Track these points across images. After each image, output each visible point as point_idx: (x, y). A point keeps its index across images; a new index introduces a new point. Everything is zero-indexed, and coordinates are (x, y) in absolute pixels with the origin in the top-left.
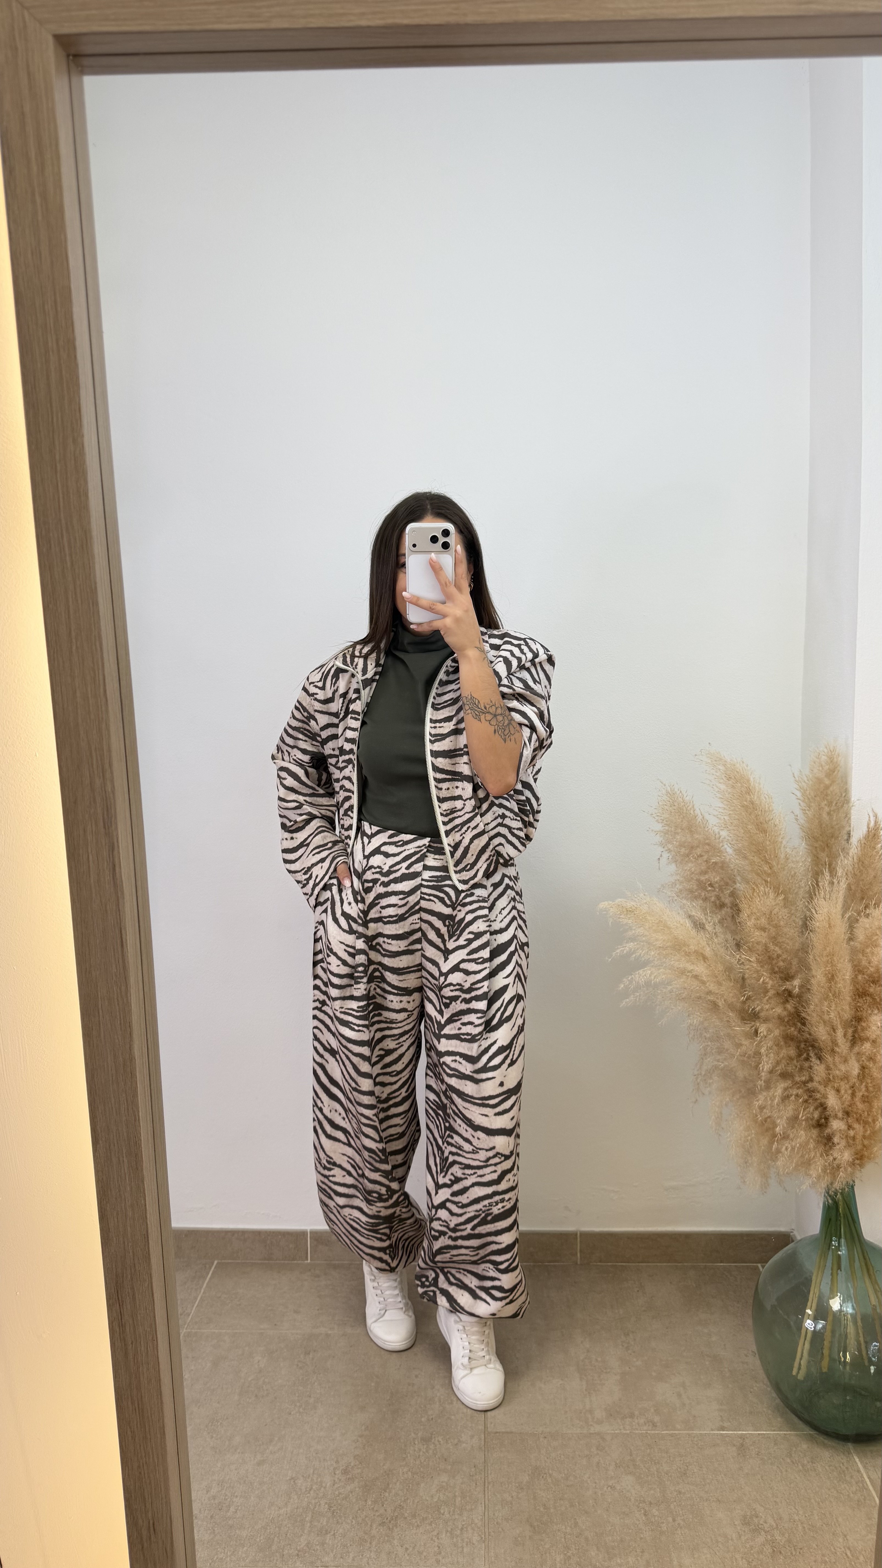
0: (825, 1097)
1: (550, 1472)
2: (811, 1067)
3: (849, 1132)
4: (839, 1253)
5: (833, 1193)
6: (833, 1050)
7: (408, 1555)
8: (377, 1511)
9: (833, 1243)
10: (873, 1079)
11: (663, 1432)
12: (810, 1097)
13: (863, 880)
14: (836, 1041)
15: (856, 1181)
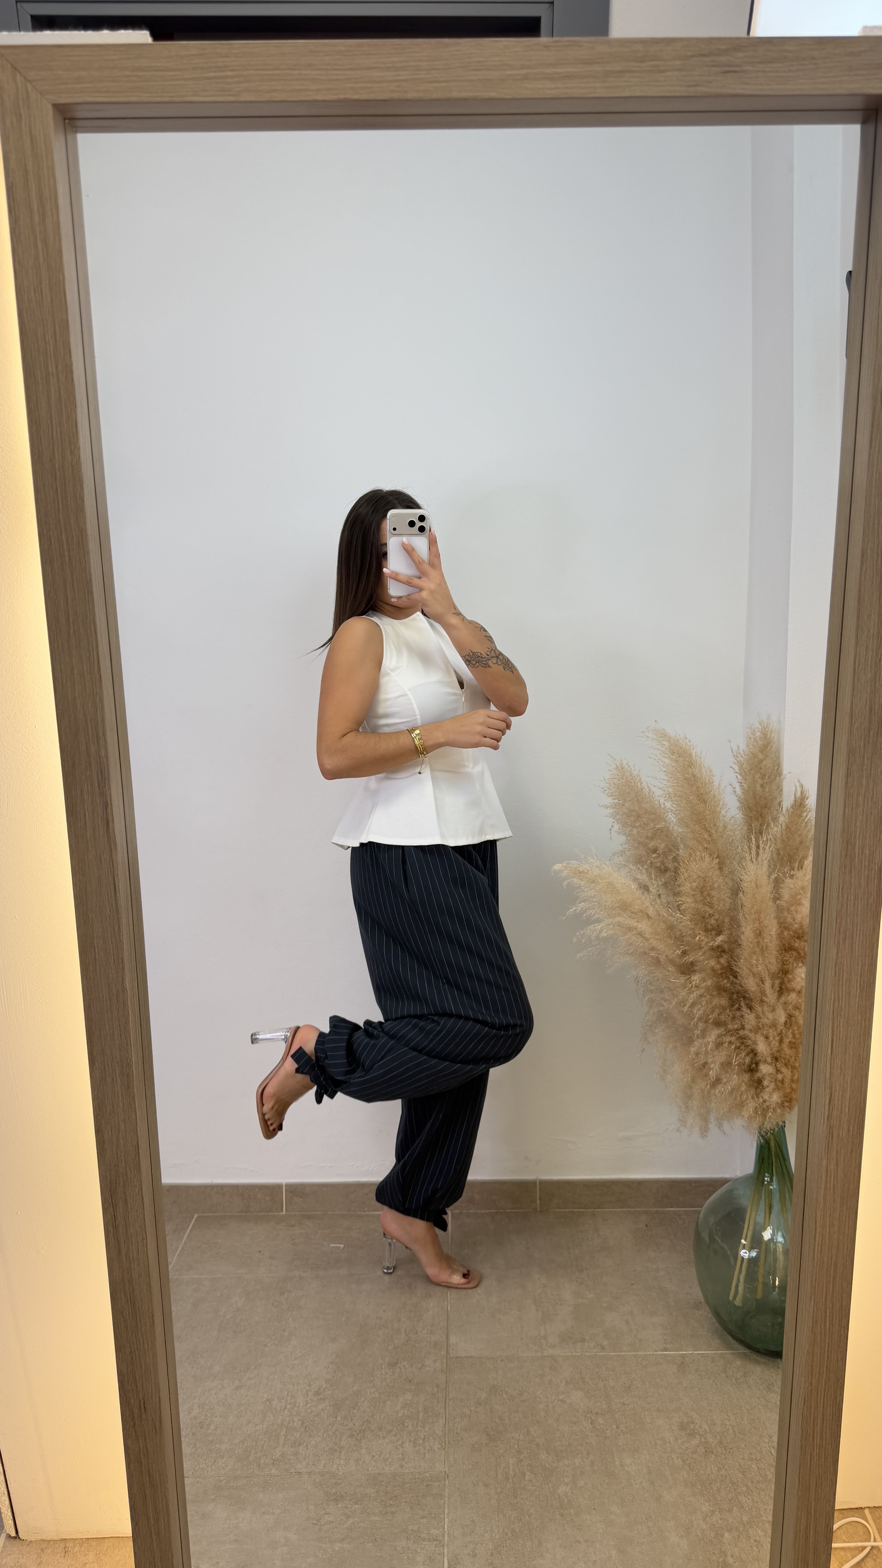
0: (755, 1043)
1: (506, 1389)
2: (742, 1016)
3: (778, 1076)
4: (771, 1187)
5: (764, 1133)
6: (762, 1001)
7: (375, 1461)
8: (346, 1425)
9: (766, 1178)
10: (799, 1026)
11: (610, 1354)
12: (742, 1043)
13: (790, 846)
14: (764, 991)
15: (786, 1122)
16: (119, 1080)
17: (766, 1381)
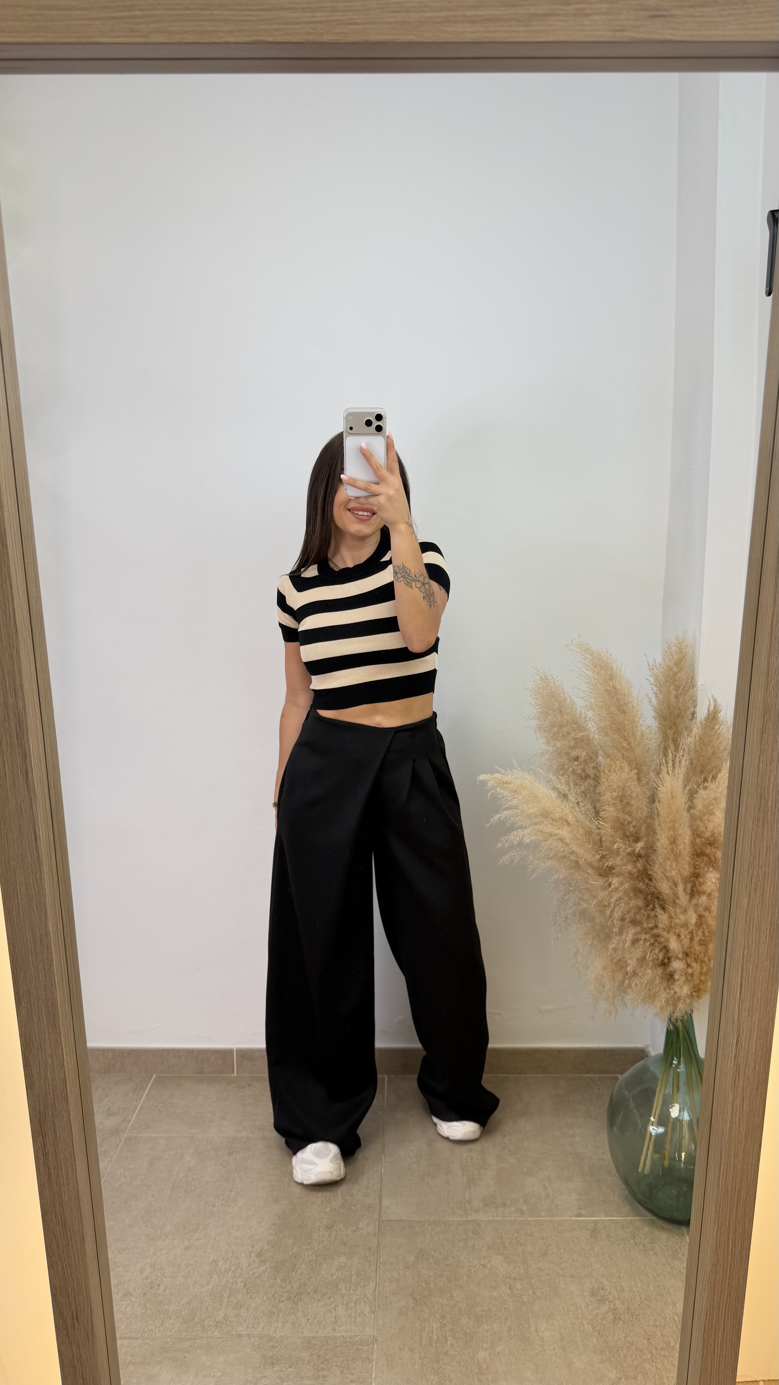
0: (667, 940)
1: (433, 1253)
2: (656, 916)
3: (688, 970)
4: (679, 1070)
5: (674, 1021)
6: (674, 902)
7: (309, 1324)
8: (285, 1288)
9: (674, 1062)
10: (708, 926)
11: (529, 1219)
12: (656, 941)
13: (703, 756)
14: (677, 894)
15: (694, 1010)
16: (45, 1018)
17: (671, 1247)
